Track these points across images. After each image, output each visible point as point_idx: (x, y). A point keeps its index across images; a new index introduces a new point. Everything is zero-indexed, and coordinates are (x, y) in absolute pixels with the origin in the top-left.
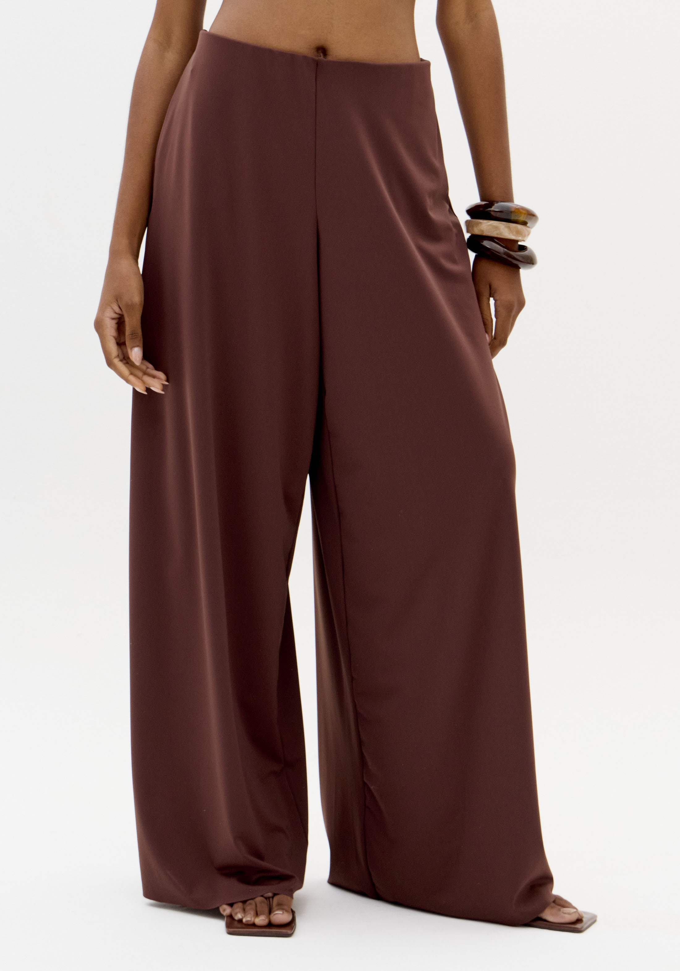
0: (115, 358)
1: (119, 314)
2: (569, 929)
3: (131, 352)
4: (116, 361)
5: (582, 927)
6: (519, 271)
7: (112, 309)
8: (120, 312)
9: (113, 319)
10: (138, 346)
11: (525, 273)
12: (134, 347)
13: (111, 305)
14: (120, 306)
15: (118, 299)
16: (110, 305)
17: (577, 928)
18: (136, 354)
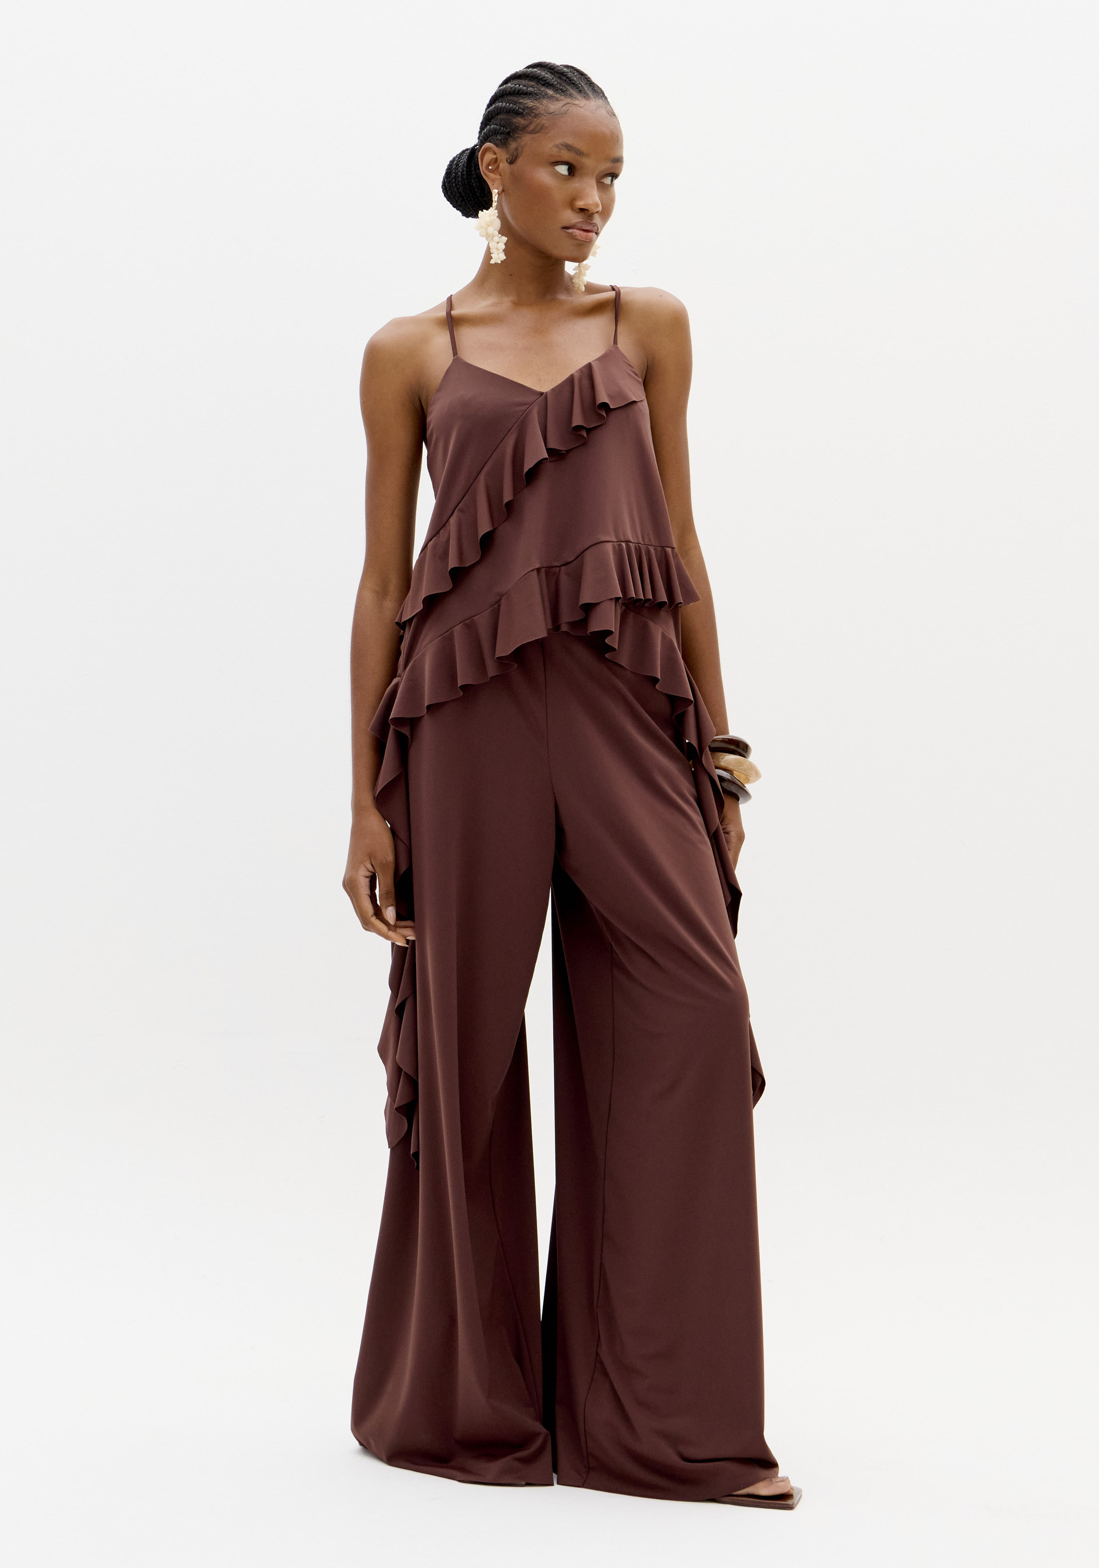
0: (372, 916)
1: (372, 872)
2: (781, 1506)
3: (386, 911)
4: (374, 920)
5: (793, 1504)
6: (738, 805)
7: (366, 867)
8: (373, 871)
9: (367, 877)
10: (392, 905)
11: (744, 808)
12: (389, 906)
13: (365, 863)
14: (373, 864)
15: (371, 856)
16: (363, 863)
17: (789, 1505)
18: (390, 913)
